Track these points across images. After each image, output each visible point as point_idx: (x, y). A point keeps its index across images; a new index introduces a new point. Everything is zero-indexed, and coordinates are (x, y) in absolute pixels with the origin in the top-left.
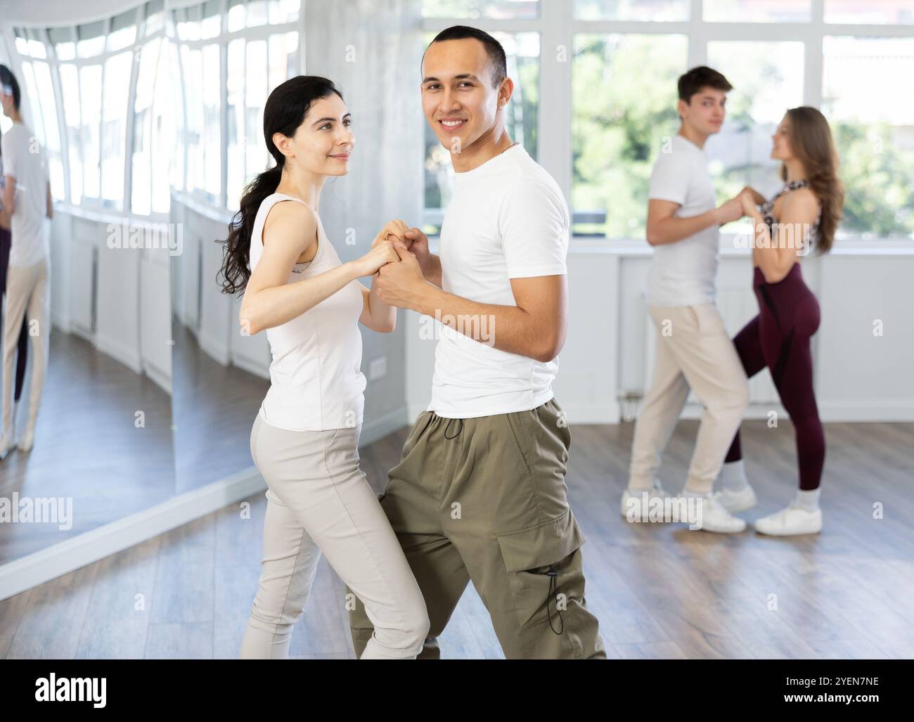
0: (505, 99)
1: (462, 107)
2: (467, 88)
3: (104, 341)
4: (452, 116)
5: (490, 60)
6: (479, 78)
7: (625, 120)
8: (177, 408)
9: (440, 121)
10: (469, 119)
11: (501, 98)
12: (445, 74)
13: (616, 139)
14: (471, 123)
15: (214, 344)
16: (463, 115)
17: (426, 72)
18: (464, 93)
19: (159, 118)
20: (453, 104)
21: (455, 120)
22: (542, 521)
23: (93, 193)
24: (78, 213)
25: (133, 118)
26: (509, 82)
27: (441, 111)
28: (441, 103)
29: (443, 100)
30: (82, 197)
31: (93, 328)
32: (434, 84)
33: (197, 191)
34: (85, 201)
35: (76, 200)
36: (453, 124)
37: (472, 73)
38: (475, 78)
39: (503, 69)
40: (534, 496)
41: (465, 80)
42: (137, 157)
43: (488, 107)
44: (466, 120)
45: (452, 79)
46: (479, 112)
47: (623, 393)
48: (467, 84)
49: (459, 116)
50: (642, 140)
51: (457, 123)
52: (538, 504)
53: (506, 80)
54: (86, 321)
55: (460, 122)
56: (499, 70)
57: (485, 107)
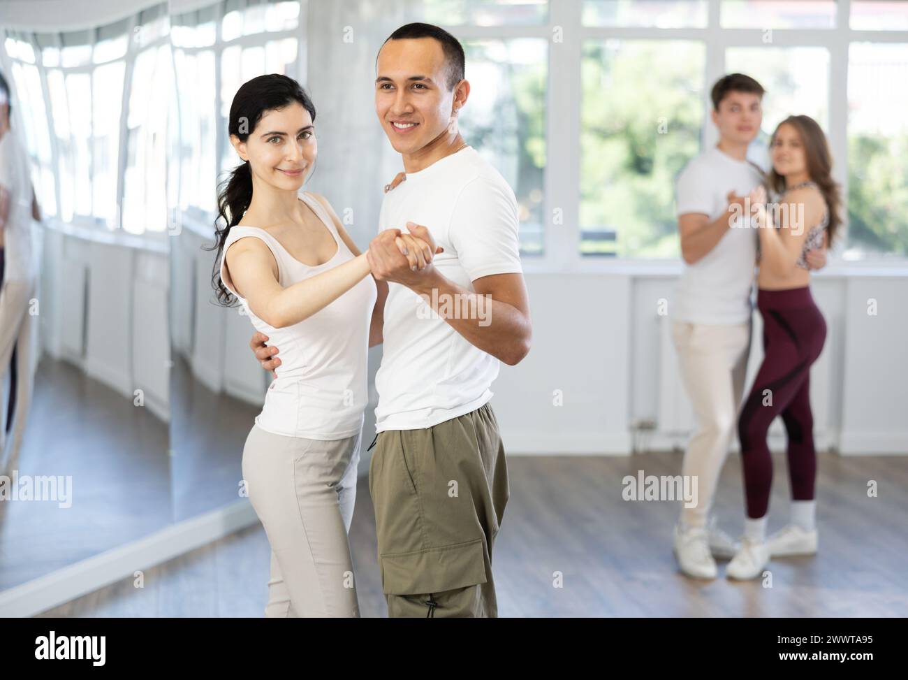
0: (460, 102)
1: (415, 110)
2: (419, 90)
3: (95, 366)
4: (404, 119)
5: (447, 62)
6: (434, 80)
7: (626, 132)
8: (175, 437)
9: (392, 123)
10: (421, 123)
11: (457, 100)
12: (399, 74)
13: (617, 152)
14: (423, 127)
15: (208, 371)
16: (414, 118)
17: (381, 70)
18: (419, 96)
19: (154, 135)
20: (406, 106)
21: (407, 123)
22: (426, 546)
23: (84, 211)
24: (69, 230)
25: (126, 134)
26: (466, 84)
27: (393, 112)
28: (393, 105)
29: (396, 102)
30: (74, 215)
31: (84, 351)
32: (386, 84)
33: (191, 208)
34: (77, 219)
35: (67, 217)
36: (404, 126)
37: (427, 76)
38: (429, 80)
39: (461, 70)
40: (419, 518)
41: (419, 82)
42: (130, 174)
43: (441, 110)
44: (418, 124)
45: (406, 81)
46: (433, 115)
47: (636, 421)
48: (420, 86)
49: (411, 119)
50: (644, 154)
51: (409, 125)
52: (423, 528)
53: (462, 81)
54: (75, 344)
55: (412, 125)
56: (455, 72)
57: (439, 111)
